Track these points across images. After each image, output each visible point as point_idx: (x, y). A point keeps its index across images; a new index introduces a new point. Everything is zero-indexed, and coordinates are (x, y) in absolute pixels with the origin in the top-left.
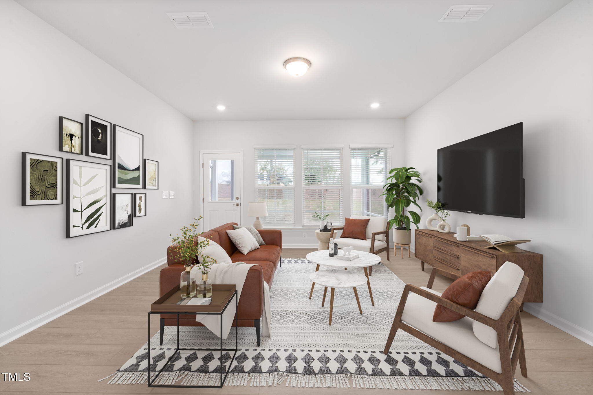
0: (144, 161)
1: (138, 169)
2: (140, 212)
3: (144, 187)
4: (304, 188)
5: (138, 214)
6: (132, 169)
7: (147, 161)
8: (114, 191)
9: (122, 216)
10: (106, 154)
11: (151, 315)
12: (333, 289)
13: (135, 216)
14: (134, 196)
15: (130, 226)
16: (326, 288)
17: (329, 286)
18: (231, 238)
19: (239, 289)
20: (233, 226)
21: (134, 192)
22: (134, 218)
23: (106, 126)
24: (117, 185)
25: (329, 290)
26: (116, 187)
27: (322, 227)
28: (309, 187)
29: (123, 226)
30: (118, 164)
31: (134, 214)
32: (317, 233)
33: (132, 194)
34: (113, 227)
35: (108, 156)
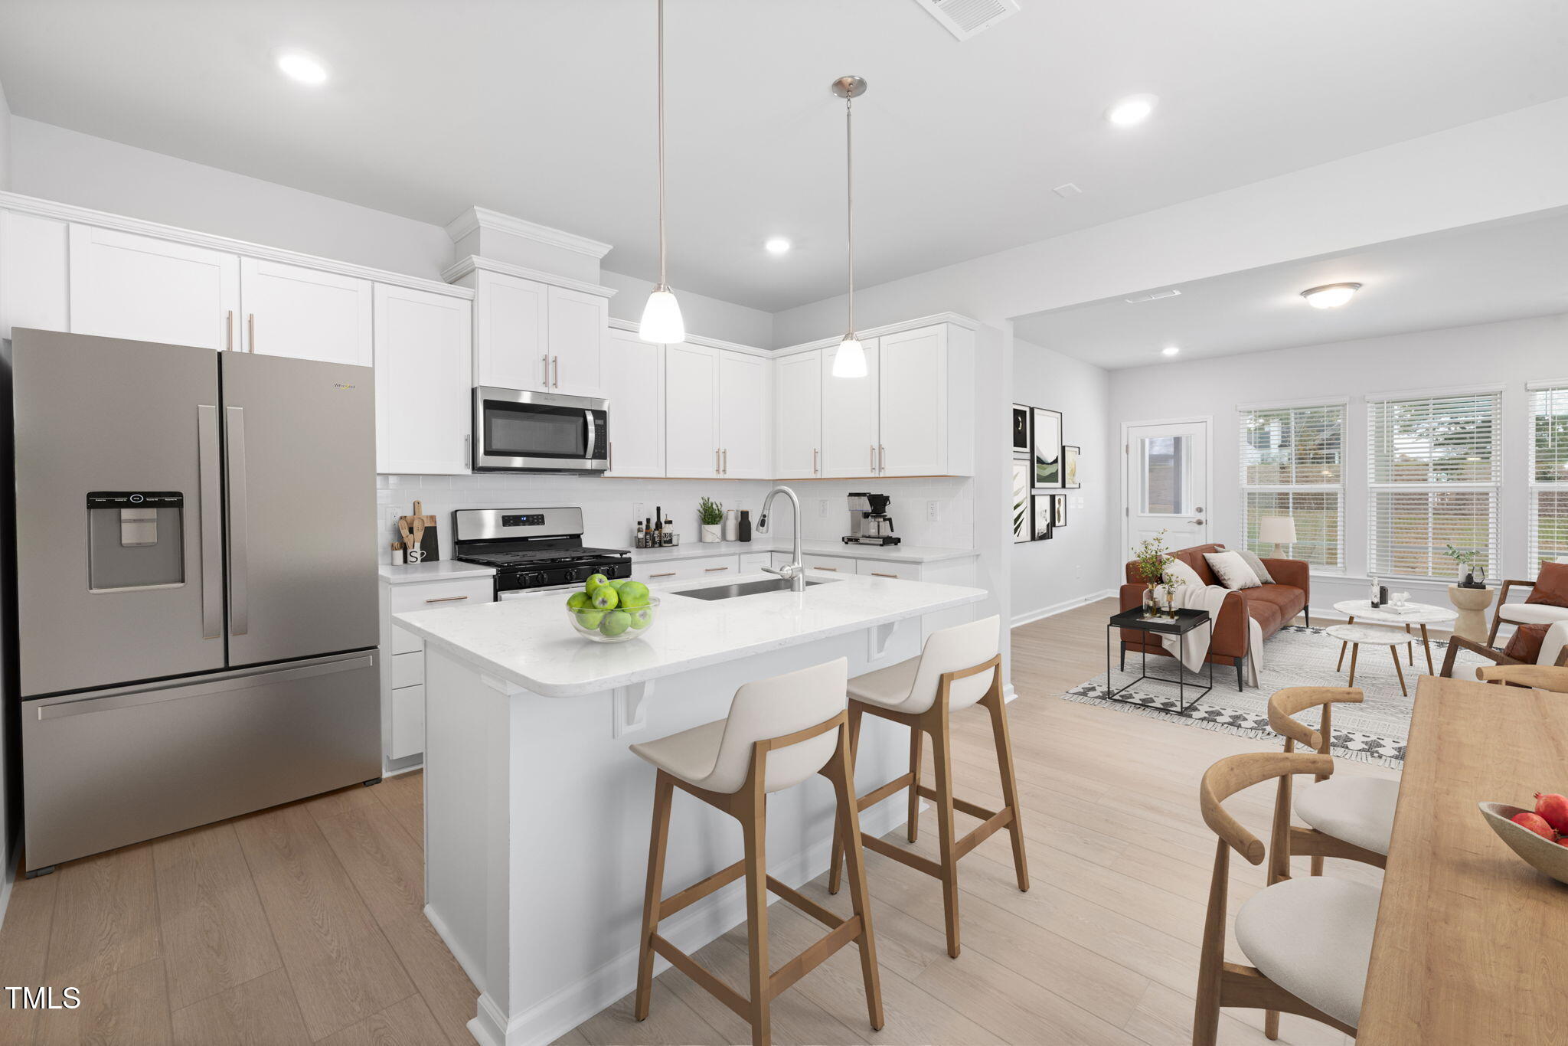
0: (1063, 448)
1: (1056, 461)
2: (1059, 521)
3: (1064, 486)
4: (1373, 490)
5: (1057, 523)
6: (1050, 462)
7: (1066, 448)
8: (1034, 492)
9: (1041, 525)
10: (1026, 447)
11: (1110, 627)
12: (1356, 645)
13: (1055, 526)
14: (1053, 498)
15: (1048, 538)
16: (1345, 643)
17: (1351, 641)
18: (1211, 565)
19: (1214, 615)
20: (1213, 549)
21: (1052, 492)
22: (1053, 528)
23: (1025, 412)
24: (1037, 485)
25: (1350, 646)
26: (1036, 486)
27: (1461, 578)
28: (1387, 488)
29: (1044, 537)
30: (1037, 457)
31: (1052, 524)
32: (1452, 589)
33: (1051, 496)
34: (1033, 538)
35: (1028, 449)
